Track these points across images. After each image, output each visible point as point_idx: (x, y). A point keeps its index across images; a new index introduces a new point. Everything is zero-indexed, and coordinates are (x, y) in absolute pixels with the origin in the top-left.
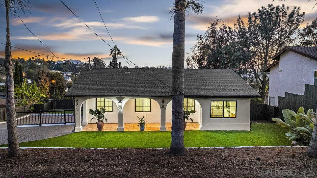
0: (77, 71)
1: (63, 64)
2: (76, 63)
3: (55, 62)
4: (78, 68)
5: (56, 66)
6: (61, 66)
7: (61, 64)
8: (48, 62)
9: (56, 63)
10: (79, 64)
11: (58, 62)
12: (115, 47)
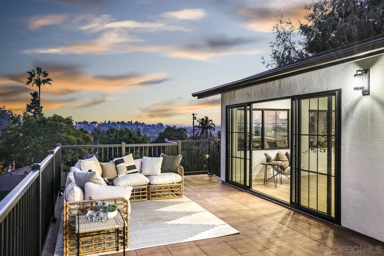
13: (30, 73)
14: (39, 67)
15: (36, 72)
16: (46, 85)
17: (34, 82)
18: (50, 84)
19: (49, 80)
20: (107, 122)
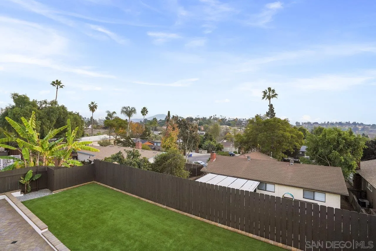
0: (243, 126)
1: (232, 121)
2: (243, 120)
3: (226, 119)
4: (243, 124)
5: (227, 122)
6: (231, 122)
7: (231, 121)
8: (221, 119)
9: (227, 121)
10: (245, 120)
11: (229, 120)
12: (269, 89)
13: (264, 92)
14: (269, 87)
15: (268, 90)
16: (274, 98)
17: (267, 98)
18: (276, 97)
19: (276, 94)
20: (326, 123)
